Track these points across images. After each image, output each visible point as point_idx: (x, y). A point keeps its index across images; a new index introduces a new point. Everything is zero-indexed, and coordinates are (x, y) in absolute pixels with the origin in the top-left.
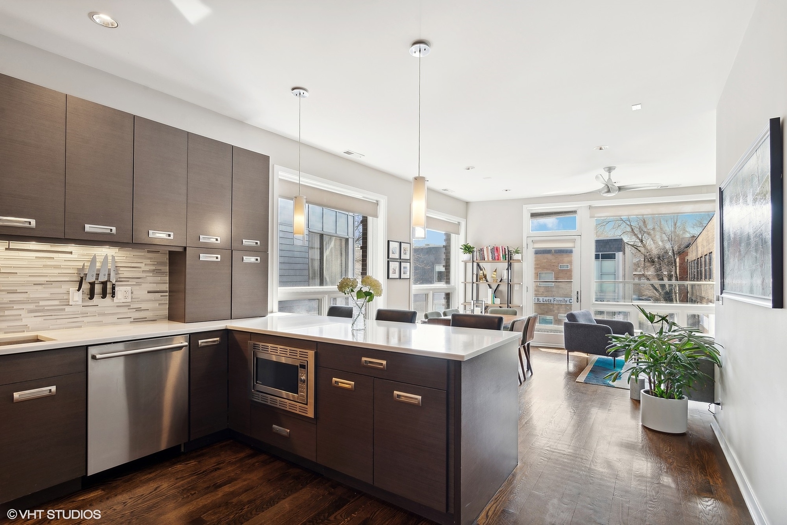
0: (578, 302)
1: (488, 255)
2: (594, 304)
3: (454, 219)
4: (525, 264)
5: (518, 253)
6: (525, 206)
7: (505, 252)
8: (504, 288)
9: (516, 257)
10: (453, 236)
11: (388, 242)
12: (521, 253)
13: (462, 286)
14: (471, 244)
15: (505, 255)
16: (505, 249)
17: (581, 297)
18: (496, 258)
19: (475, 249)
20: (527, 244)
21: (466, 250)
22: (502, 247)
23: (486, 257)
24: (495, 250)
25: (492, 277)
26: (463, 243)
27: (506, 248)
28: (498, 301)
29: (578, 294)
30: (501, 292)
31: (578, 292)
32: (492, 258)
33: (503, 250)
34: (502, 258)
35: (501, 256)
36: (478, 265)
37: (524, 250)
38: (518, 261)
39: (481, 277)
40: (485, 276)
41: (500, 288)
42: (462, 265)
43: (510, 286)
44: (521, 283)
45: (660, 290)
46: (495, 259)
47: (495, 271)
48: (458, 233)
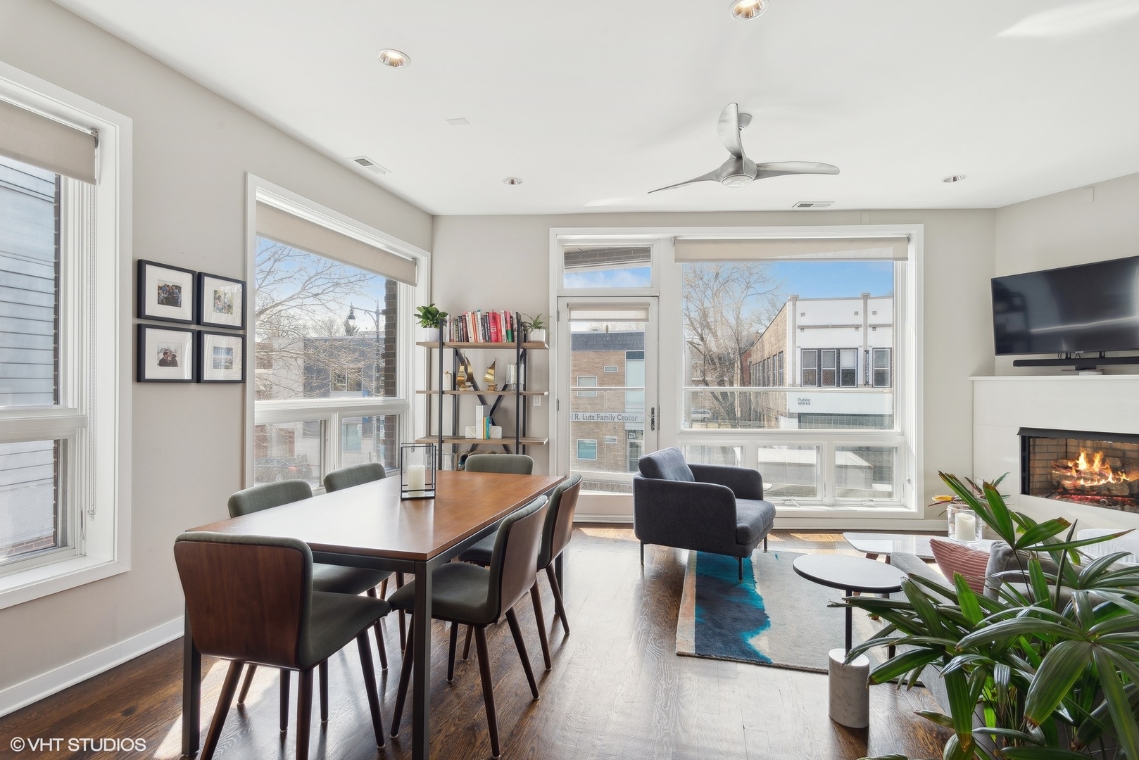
0: (653, 429)
1: (475, 332)
2: (682, 433)
3: (406, 250)
4: (553, 353)
5: (539, 328)
6: (553, 231)
7: (512, 325)
8: (509, 403)
9: (536, 335)
10: (402, 288)
11: (140, 267)
12: (544, 328)
13: (421, 400)
14: (440, 307)
15: (513, 331)
16: (511, 317)
17: (659, 420)
18: (493, 337)
19: (447, 318)
20: (558, 312)
21: (428, 318)
22: (505, 313)
23: (471, 334)
24: (491, 319)
25: (486, 380)
26: (424, 303)
27: (514, 316)
28: (497, 432)
29: (653, 413)
30: (506, 411)
31: (653, 409)
32: (484, 338)
33: (508, 319)
34: (505, 338)
35: (504, 333)
36: (457, 354)
37: (553, 321)
38: (540, 345)
39: (463, 381)
40: (471, 378)
41: (504, 404)
42: (421, 352)
43: (524, 399)
44: (546, 393)
45: (720, 398)
46: (490, 339)
47: (493, 367)
48: (413, 283)
